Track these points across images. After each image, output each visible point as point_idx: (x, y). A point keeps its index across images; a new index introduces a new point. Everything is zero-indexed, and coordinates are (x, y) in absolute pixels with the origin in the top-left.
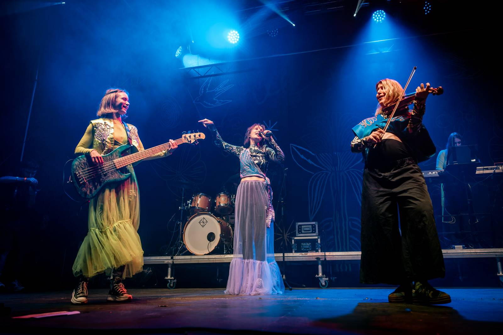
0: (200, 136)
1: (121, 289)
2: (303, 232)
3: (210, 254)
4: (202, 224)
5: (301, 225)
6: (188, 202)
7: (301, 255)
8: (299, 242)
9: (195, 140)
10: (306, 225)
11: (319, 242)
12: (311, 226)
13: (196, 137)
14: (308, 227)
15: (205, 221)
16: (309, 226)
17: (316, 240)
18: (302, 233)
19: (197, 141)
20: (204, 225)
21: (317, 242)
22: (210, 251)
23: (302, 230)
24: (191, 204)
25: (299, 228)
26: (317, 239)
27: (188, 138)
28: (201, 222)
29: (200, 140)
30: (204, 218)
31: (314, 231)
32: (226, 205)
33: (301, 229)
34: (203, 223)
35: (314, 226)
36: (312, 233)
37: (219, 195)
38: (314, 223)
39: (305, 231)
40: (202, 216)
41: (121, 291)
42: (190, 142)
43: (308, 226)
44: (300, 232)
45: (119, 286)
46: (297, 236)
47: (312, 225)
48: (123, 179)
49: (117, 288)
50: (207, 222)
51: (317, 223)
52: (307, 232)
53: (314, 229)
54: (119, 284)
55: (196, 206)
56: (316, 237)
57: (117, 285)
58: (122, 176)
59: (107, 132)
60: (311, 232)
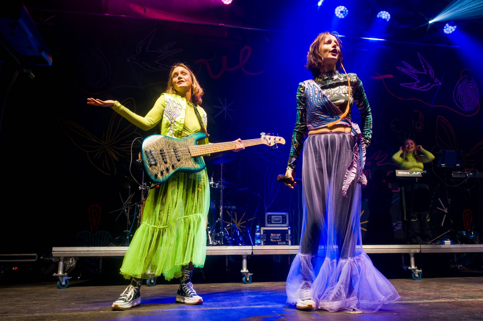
0: (280, 140)
1: (190, 290)
2: (273, 222)
5: (271, 215)
8: (268, 233)
9: (274, 144)
10: (276, 215)
11: (289, 232)
12: (281, 216)
13: (276, 140)
14: (278, 218)
16: (280, 216)
17: (286, 232)
18: (271, 223)
19: (277, 145)
21: (288, 233)
23: (272, 221)
25: (268, 218)
26: (287, 230)
27: (268, 139)
29: (279, 145)
31: (284, 222)
33: (271, 219)
35: (284, 217)
36: (283, 223)
38: (284, 214)
39: (275, 221)
41: (190, 291)
42: (270, 144)
43: (278, 216)
44: (270, 222)
45: (188, 286)
46: (266, 226)
47: (283, 215)
48: (197, 169)
49: (186, 289)
51: (288, 214)
52: (277, 222)
53: (284, 220)
54: (188, 284)
56: (287, 228)
57: (185, 285)
58: (196, 165)
59: (177, 112)
60: (281, 222)
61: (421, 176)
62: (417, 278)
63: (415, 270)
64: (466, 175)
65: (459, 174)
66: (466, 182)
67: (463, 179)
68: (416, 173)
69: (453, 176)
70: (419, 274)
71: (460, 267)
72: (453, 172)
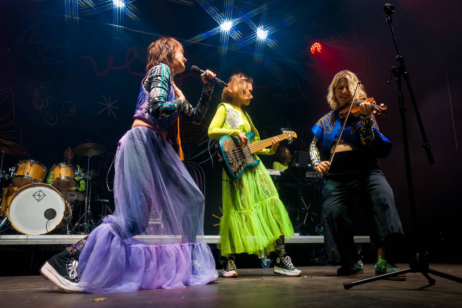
3: (48, 234)
4: (37, 197)
6: (10, 169)
7: (170, 238)
15: (41, 194)
20: (40, 199)
22: (49, 231)
24: (16, 171)
28: (36, 194)
30: (40, 191)
32: (67, 178)
34: (39, 197)
37: (60, 165)
40: (37, 189)
49: (286, 262)
50: (44, 195)
55: (25, 175)
61: (280, 175)
62: (265, 266)
63: (264, 259)
64: (318, 175)
65: (311, 174)
66: (317, 182)
67: (315, 178)
68: (275, 172)
69: (306, 176)
70: (267, 263)
71: (317, 260)
72: (307, 172)
